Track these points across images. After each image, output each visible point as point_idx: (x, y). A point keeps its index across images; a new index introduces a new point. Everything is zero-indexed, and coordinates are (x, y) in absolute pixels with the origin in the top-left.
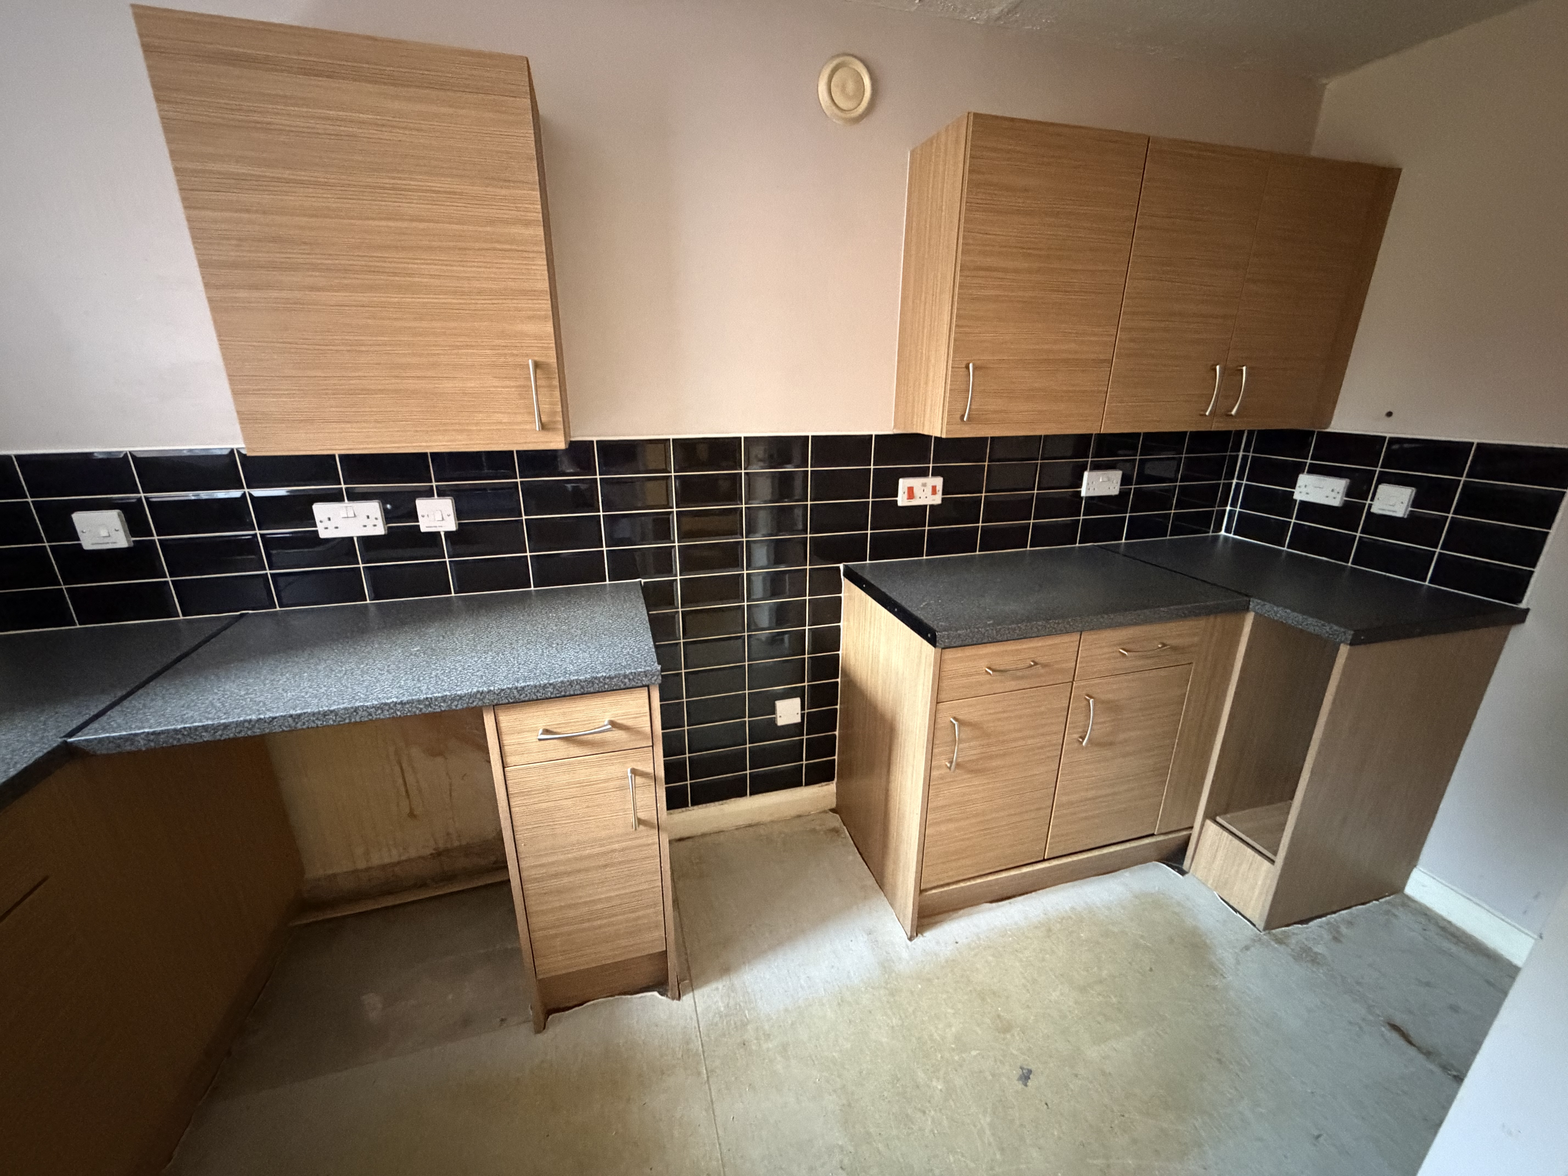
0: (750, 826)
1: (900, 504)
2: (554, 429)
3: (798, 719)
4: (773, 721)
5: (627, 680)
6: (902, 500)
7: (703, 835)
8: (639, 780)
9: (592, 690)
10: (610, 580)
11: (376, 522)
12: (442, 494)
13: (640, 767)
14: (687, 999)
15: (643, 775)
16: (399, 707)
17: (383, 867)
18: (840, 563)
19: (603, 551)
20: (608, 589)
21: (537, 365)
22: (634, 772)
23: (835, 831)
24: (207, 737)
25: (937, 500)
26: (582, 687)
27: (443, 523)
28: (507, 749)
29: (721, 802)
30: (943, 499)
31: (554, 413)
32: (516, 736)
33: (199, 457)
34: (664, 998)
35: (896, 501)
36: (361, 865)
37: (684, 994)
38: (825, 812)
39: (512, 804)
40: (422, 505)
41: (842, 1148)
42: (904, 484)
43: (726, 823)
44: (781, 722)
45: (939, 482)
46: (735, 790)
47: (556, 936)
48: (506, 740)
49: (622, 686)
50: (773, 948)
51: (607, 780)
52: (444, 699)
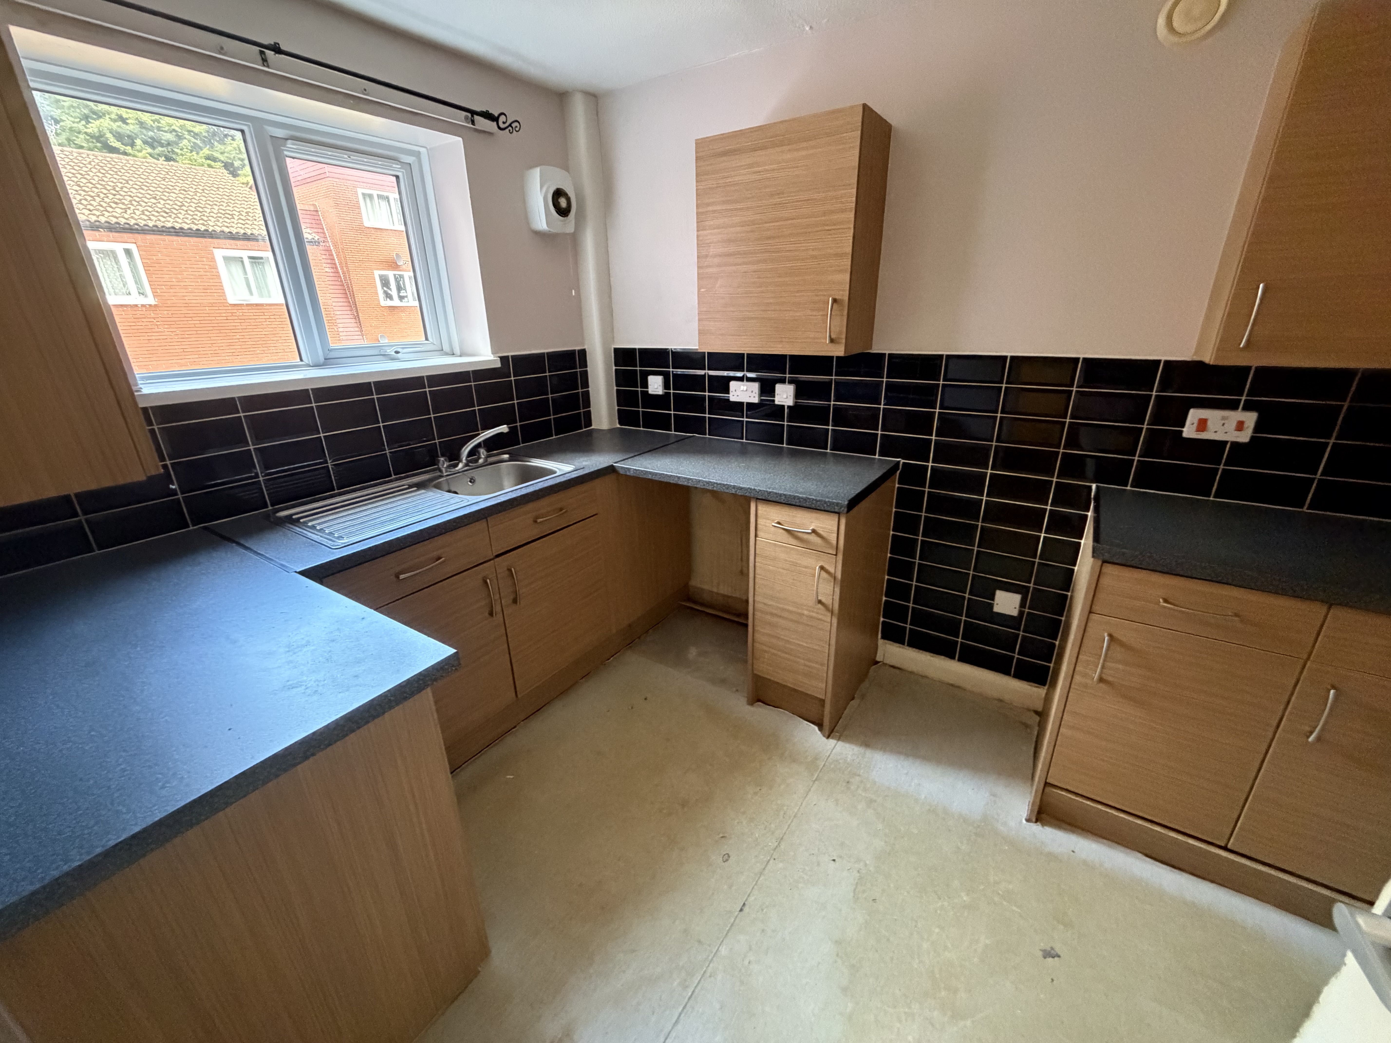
0: (952, 685)
1: (1185, 435)
2: (839, 343)
3: (1015, 613)
4: (991, 606)
5: (825, 505)
6: (1189, 431)
7: (912, 673)
8: (824, 574)
9: (804, 505)
10: (879, 456)
11: (755, 395)
12: (791, 382)
13: (827, 567)
14: (832, 742)
15: (827, 572)
16: (715, 485)
17: (724, 596)
18: (1094, 483)
19: (878, 434)
20: (876, 460)
21: (835, 301)
22: (822, 568)
23: (1026, 726)
24: (650, 477)
25: (1244, 437)
26: (800, 502)
27: (786, 400)
28: (759, 526)
29: (932, 654)
30: (1252, 438)
31: (840, 333)
32: (764, 520)
33: (693, 352)
34: (819, 732)
35: (1182, 432)
36: (715, 590)
37: (832, 738)
38: (1029, 710)
39: (757, 560)
40: (779, 387)
41: (866, 865)
42: (1194, 415)
43: (931, 673)
44: (996, 609)
45: (1251, 418)
46: (945, 650)
47: (766, 651)
48: (760, 521)
49: (822, 508)
50: (907, 755)
51: (806, 567)
52: (734, 487)
